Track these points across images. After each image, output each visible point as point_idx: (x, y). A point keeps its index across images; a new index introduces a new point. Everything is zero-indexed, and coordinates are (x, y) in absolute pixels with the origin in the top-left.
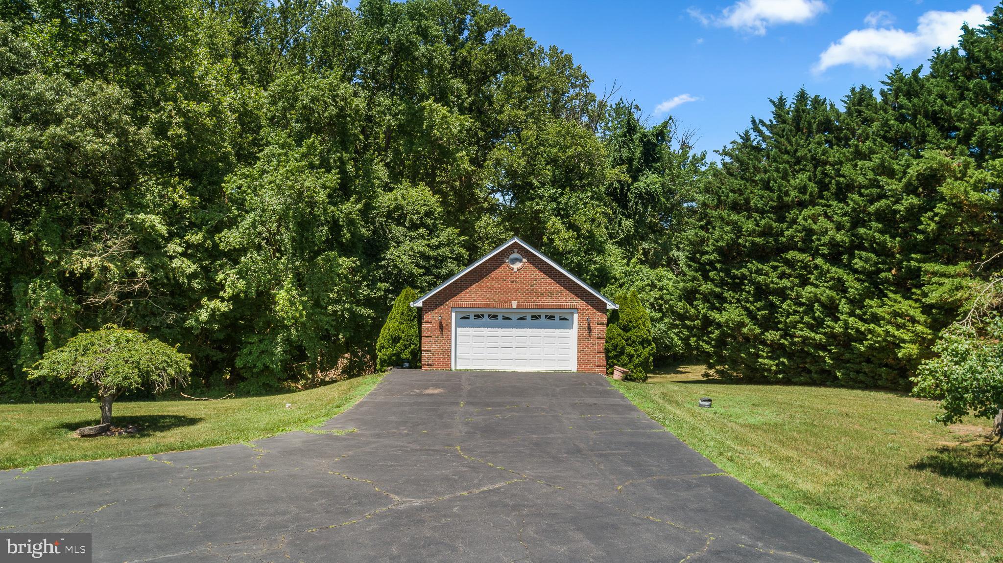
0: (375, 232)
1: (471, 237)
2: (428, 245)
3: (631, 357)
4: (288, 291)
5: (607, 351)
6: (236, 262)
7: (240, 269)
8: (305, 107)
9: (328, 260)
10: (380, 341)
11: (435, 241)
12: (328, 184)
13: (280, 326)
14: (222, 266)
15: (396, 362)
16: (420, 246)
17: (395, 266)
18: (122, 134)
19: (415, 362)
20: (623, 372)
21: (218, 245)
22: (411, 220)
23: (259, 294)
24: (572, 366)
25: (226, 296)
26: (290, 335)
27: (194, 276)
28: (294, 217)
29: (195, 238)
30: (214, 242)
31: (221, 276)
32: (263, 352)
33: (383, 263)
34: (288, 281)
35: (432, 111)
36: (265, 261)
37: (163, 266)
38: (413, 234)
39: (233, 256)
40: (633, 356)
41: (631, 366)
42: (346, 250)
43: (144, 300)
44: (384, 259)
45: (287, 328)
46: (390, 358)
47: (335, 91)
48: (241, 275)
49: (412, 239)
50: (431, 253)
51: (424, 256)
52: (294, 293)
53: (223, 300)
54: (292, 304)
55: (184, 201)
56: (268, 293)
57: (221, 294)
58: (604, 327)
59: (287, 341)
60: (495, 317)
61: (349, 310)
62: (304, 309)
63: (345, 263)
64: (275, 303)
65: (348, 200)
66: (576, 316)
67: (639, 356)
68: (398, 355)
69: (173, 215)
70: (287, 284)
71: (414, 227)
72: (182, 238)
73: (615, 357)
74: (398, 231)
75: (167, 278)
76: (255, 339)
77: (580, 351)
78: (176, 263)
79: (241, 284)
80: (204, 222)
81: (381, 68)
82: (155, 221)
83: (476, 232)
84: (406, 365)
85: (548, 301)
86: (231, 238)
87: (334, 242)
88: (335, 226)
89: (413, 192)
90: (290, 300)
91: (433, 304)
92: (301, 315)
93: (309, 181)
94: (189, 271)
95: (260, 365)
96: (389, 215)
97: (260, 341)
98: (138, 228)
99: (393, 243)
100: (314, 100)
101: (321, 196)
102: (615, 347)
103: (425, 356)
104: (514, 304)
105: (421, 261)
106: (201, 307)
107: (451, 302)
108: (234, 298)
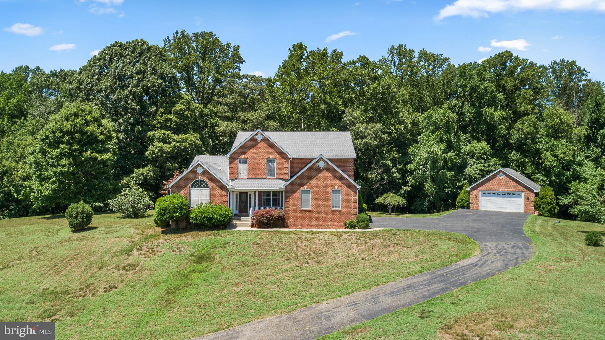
0: (463, 161)
1: (506, 161)
2: (484, 166)
3: (543, 208)
4: (429, 184)
5: (534, 206)
6: (412, 174)
7: (414, 176)
8: (434, 122)
9: (443, 173)
10: (457, 200)
11: (487, 164)
12: (442, 148)
13: (427, 196)
14: (408, 176)
15: (462, 207)
16: (480, 166)
17: (469, 175)
18: (381, 138)
19: (468, 207)
20: (538, 213)
21: (407, 169)
22: (477, 156)
23: (420, 184)
24: (522, 210)
25: (409, 185)
26: (430, 199)
27: (399, 179)
28: (431, 159)
29: (400, 167)
30: (406, 168)
31: (408, 179)
32: (421, 204)
33: (465, 173)
34: (429, 180)
35: (486, 112)
36: (422, 174)
37: (391, 176)
38: (478, 162)
39: (411, 172)
40: (544, 208)
41: (543, 211)
42: (449, 169)
43: (386, 186)
44: (465, 172)
45: (429, 196)
46: (460, 206)
47: (445, 114)
48: (414, 178)
49: (477, 164)
50: (485, 169)
51: (481, 170)
52: (431, 184)
53: (408, 186)
54: (431, 188)
55: (397, 156)
56: (422, 184)
57: (408, 184)
58: (534, 198)
59: (429, 200)
60: (494, 194)
61: (450, 191)
62: (435, 190)
63: (450, 174)
64: (425, 188)
65: (450, 152)
66: (523, 194)
67: (547, 208)
68: (463, 205)
69: (393, 160)
70: (429, 181)
71: (478, 159)
72: (396, 167)
73: (537, 208)
74: (471, 161)
75: (392, 179)
76: (418, 200)
77: (525, 206)
78: (395, 175)
79: (414, 181)
80: (403, 162)
81: (466, 93)
82: (389, 163)
83: (509, 158)
84: (466, 208)
85: (513, 189)
86: (411, 167)
87: (445, 166)
88: (445, 161)
89: (478, 145)
90: (430, 187)
91: (473, 189)
92: (434, 192)
93: (435, 148)
94: (398, 177)
95: (420, 209)
96: (468, 154)
97: (420, 200)
98: (384, 165)
99: (469, 166)
100: (437, 119)
101: (440, 152)
102: (537, 205)
103: (471, 205)
104: (501, 190)
105: (480, 173)
106: (402, 189)
107: (479, 189)
108: (412, 186)
